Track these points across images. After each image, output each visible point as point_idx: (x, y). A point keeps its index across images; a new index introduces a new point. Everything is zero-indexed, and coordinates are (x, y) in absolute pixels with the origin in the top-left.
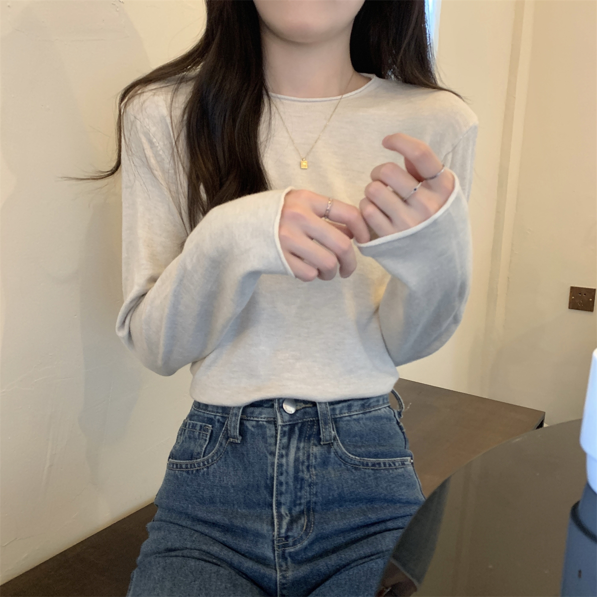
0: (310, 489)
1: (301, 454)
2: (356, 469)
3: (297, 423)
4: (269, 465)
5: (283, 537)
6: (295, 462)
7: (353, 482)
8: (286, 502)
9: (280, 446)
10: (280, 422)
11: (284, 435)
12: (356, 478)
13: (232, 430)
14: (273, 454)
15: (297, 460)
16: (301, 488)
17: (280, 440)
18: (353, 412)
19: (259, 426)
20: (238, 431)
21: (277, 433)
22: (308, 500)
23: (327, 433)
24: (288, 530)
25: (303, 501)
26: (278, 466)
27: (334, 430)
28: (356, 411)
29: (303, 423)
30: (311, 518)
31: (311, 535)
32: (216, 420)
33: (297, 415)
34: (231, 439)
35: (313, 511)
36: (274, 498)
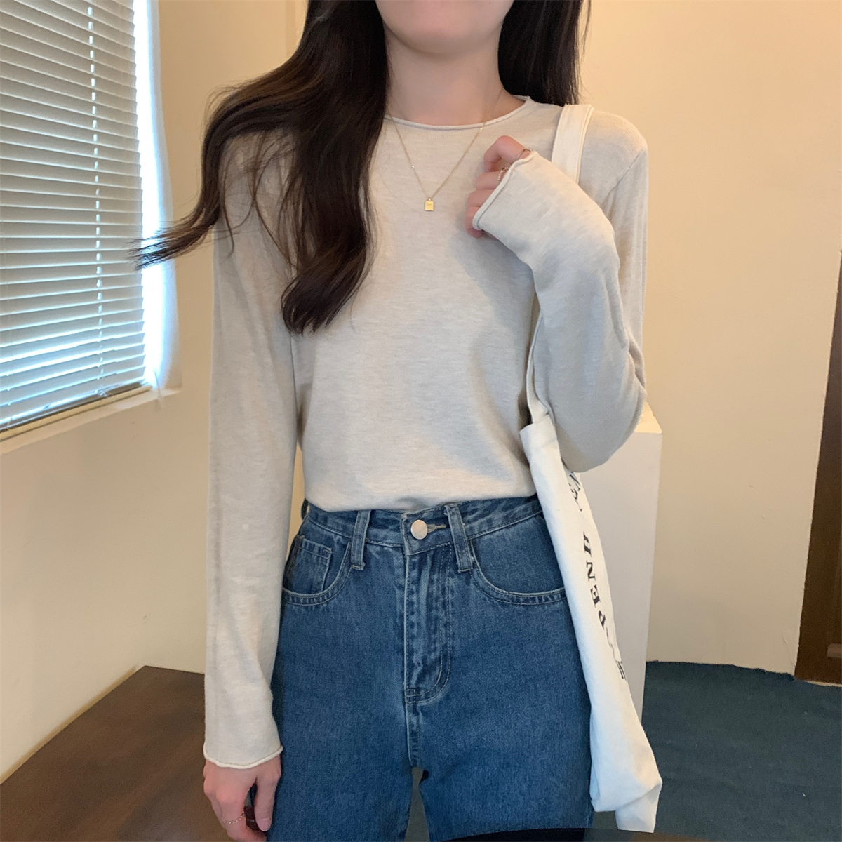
2: (503, 605)
4: (398, 601)
5: (413, 689)
7: (498, 621)
8: (419, 649)
9: (409, 580)
11: (414, 568)
12: (502, 616)
30: (447, 667)
31: (447, 687)
32: (335, 540)
33: (429, 541)
34: (354, 566)
35: (451, 658)
36: (405, 642)
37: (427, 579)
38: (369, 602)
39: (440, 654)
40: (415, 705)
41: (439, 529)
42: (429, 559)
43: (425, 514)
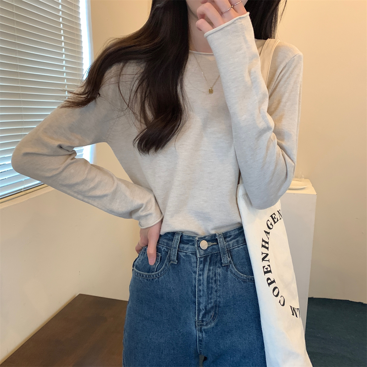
0: (216, 293)
1: (211, 273)
2: (244, 282)
4: (193, 279)
5: (200, 321)
6: (207, 278)
8: (203, 302)
23: (226, 259)
27: (229, 257)
30: (217, 311)
31: (216, 320)
32: (163, 250)
33: (208, 250)
34: (172, 262)
35: (219, 307)
36: (197, 299)
37: (208, 268)
38: (179, 279)
39: (213, 304)
40: (201, 328)
41: (213, 245)
42: (208, 259)
43: (207, 238)
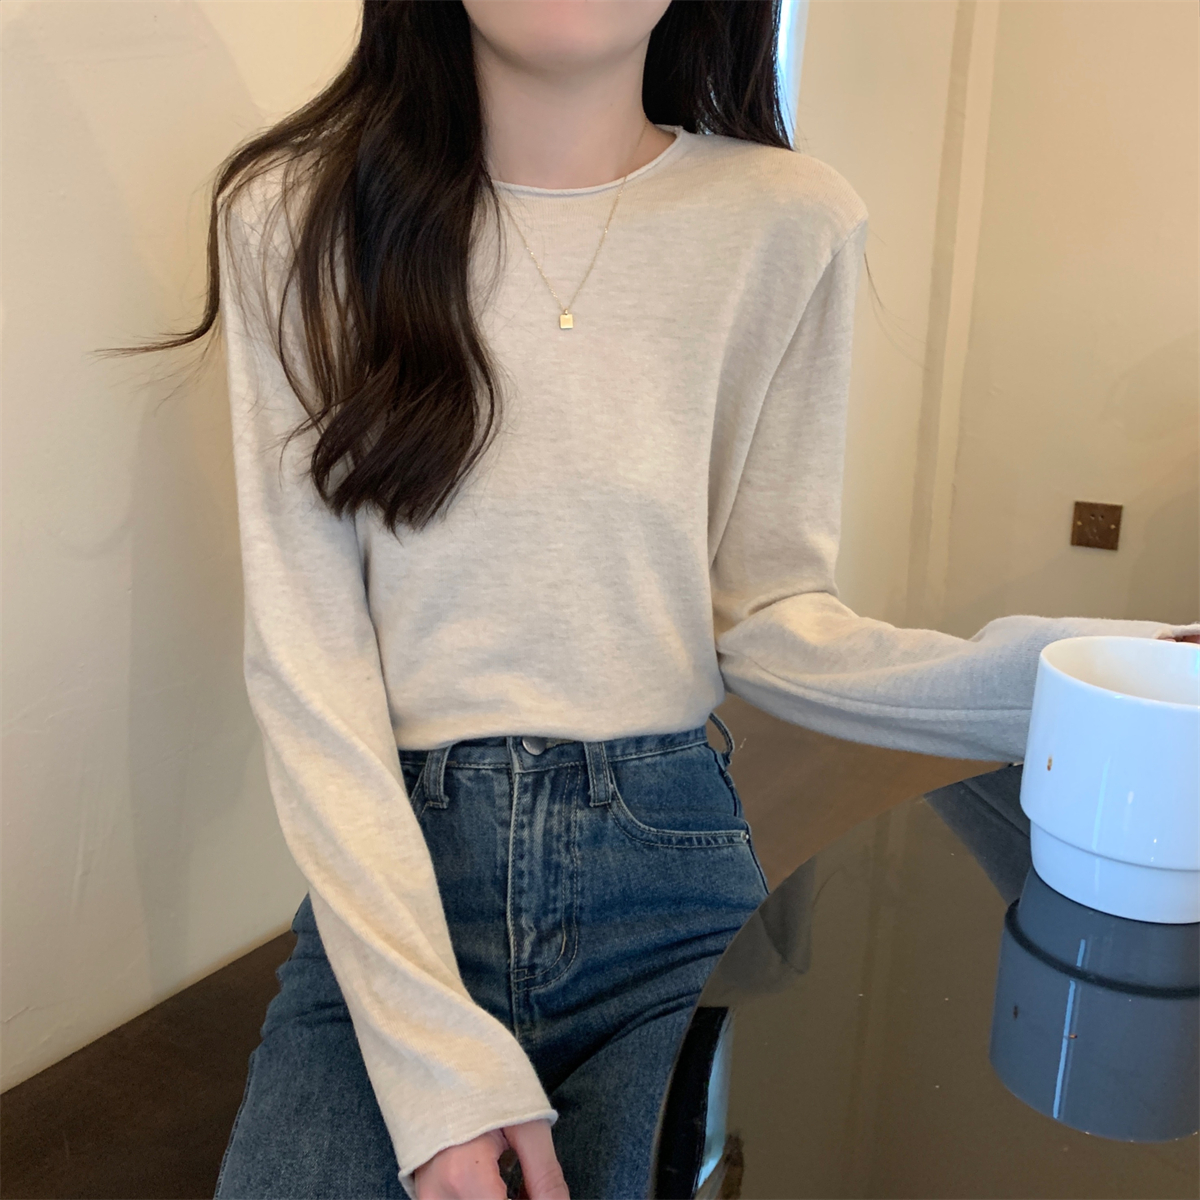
0: (572, 883)
1: (555, 821)
2: (650, 848)
3: (548, 771)
4: (500, 842)
5: (525, 967)
6: (544, 835)
7: (646, 869)
8: (530, 908)
9: (517, 810)
10: (517, 769)
11: (525, 791)
12: (651, 863)
13: (432, 786)
14: (506, 824)
15: (547, 832)
16: (556, 882)
17: (519, 799)
18: (645, 752)
19: (479, 778)
20: (442, 787)
21: (512, 789)
22: (568, 902)
23: (602, 787)
24: (533, 955)
25: (559, 905)
26: (514, 843)
27: (612, 783)
28: (651, 751)
29: (557, 771)
30: (574, 934)
31: (575, 963)
33: (549, 757)
34: (431, 802)
35: (578, 922)
36: (509, 900)
37: (545, 808)
39: (562, 916)
41: (563, 744)
